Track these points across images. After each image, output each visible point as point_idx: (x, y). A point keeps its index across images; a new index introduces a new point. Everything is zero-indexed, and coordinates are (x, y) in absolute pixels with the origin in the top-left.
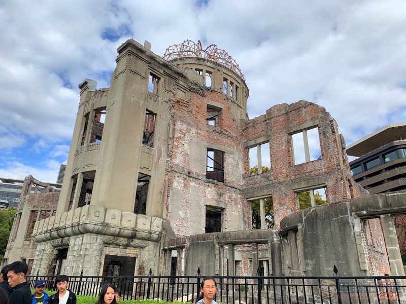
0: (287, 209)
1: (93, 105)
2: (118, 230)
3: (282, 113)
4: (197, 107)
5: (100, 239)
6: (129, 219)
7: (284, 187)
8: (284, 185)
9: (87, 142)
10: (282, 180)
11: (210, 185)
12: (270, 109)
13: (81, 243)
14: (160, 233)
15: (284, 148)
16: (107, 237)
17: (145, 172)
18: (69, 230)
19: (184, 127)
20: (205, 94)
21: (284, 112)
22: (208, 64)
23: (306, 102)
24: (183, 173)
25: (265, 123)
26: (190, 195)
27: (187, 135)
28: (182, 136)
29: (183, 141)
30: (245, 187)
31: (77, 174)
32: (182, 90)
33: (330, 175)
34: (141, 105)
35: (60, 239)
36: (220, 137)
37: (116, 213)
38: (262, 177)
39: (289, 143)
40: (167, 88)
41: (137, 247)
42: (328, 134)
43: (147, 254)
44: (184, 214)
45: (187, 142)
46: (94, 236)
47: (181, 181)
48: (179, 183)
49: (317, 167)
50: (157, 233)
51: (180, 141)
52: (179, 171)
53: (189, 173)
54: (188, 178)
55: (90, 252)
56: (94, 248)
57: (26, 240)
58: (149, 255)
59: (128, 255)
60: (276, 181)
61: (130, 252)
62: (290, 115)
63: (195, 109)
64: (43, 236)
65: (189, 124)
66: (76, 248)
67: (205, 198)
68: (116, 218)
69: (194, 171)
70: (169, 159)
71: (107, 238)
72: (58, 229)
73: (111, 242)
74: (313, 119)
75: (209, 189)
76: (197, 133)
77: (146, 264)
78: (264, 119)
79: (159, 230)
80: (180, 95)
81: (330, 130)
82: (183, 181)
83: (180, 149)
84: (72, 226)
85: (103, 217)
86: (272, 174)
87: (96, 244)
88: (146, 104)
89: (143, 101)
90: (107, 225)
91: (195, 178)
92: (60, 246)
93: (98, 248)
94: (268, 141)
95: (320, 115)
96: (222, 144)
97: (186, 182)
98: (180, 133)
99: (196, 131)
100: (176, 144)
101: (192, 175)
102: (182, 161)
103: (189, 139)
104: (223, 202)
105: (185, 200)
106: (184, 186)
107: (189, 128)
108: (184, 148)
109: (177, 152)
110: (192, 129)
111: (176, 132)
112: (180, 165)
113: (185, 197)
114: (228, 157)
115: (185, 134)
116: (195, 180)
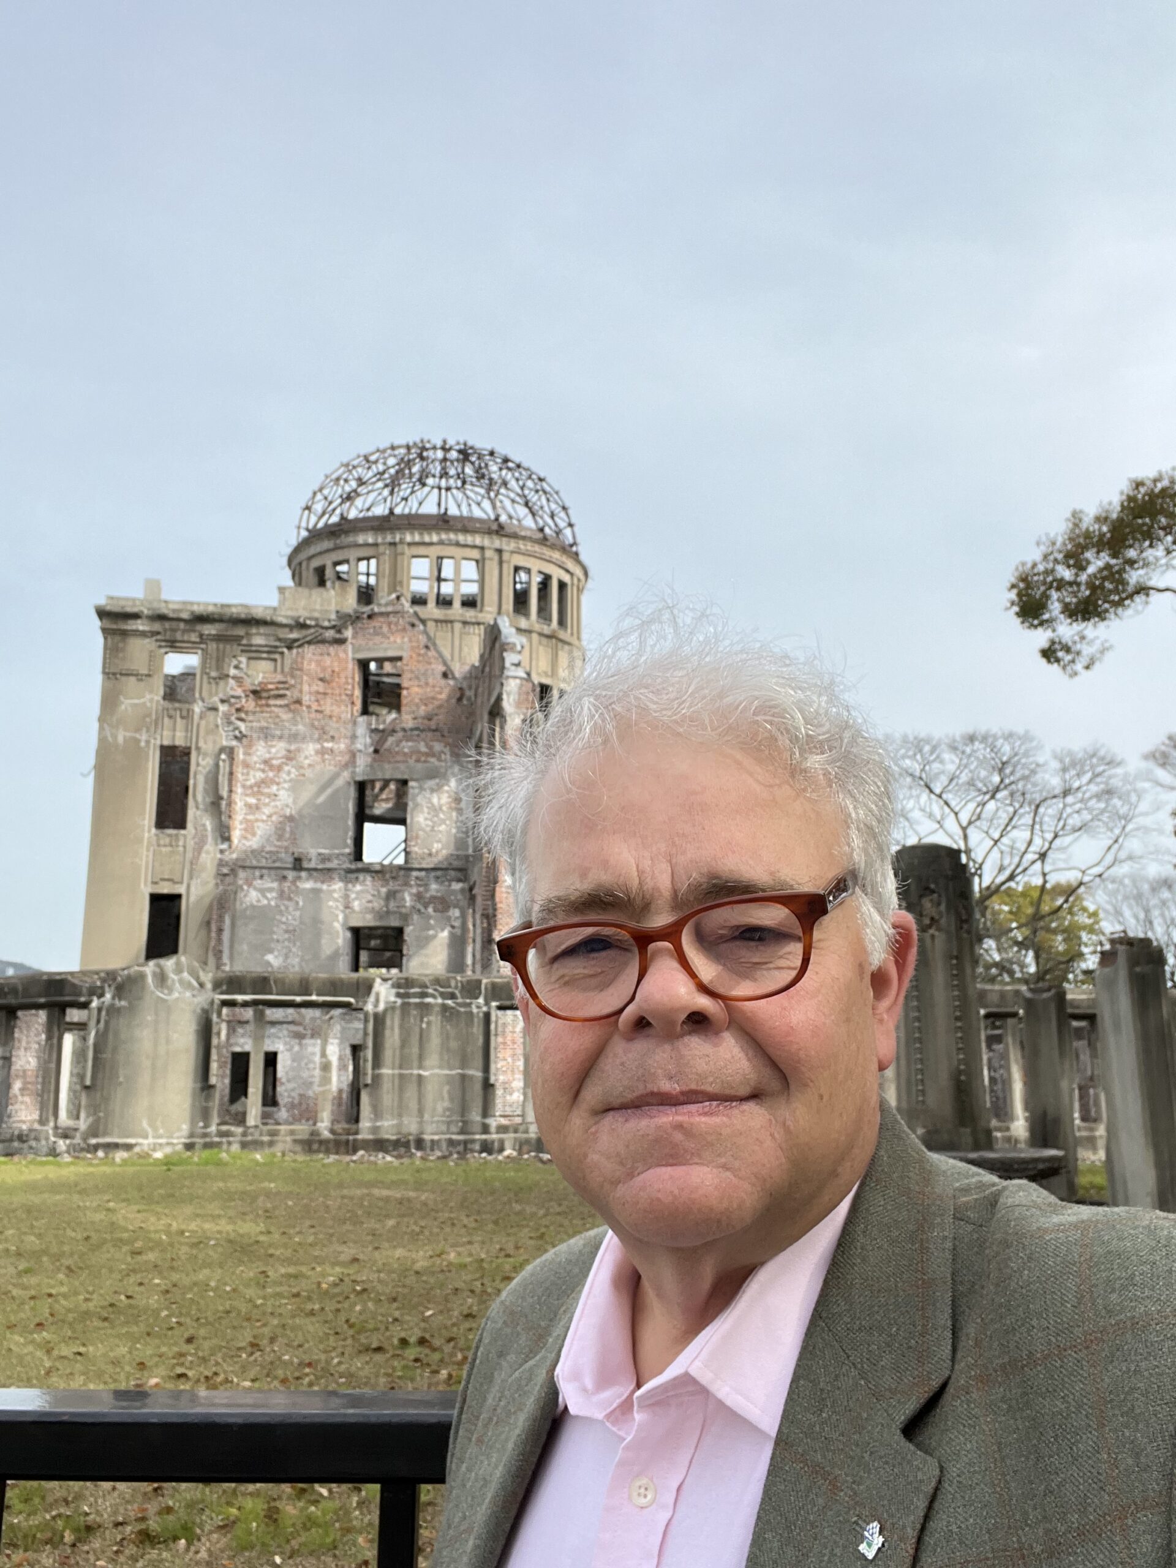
4: (321, 680)
11: (361, 876)
17: (165, 889)
19: (279, 748)
20: (348, 633)
24: (277, 864)
26: (298, 913)
27: (286, 768)
28: (271, 774)
29: (274, 788)
32: (264, 655)
34: (143, 744)
40: (214, 674)
44: (281, 959)
45: (286, 785)
47: (269, 885)
48: (262, 891)
51: (266, 790)
52: (263, 863)
53: (296, 861)
54: (291, 875)
63: (315, 688)
65: (294, 737)
67: (348, 911)
69: (313, 852)
70: (224, 846)
75: (358, 887)
76: (322, 752)
80: (261, 672)
82: (275, 885)
83: (267, 811)
88: (157, 736)
89: (147, 732)
91: (316, 870)
96: (399, 758)
97: (287, 884)
98: (263, 771)
99: (318, 746)
100: (252, 801)
101: (305, 865)
102: (273, 839)
103: (293, 776)
104: (395, 913)
105: (284, 927)
106: (281, 895)
107: (293, 747)
108: (278, 803)
109: (257, 820)
110: (304, 746)
111: (252, 773)
112: (268, 849)
113: (284, 919)
114: (417, 791)
115: (279, 769)
116: (315, 874)
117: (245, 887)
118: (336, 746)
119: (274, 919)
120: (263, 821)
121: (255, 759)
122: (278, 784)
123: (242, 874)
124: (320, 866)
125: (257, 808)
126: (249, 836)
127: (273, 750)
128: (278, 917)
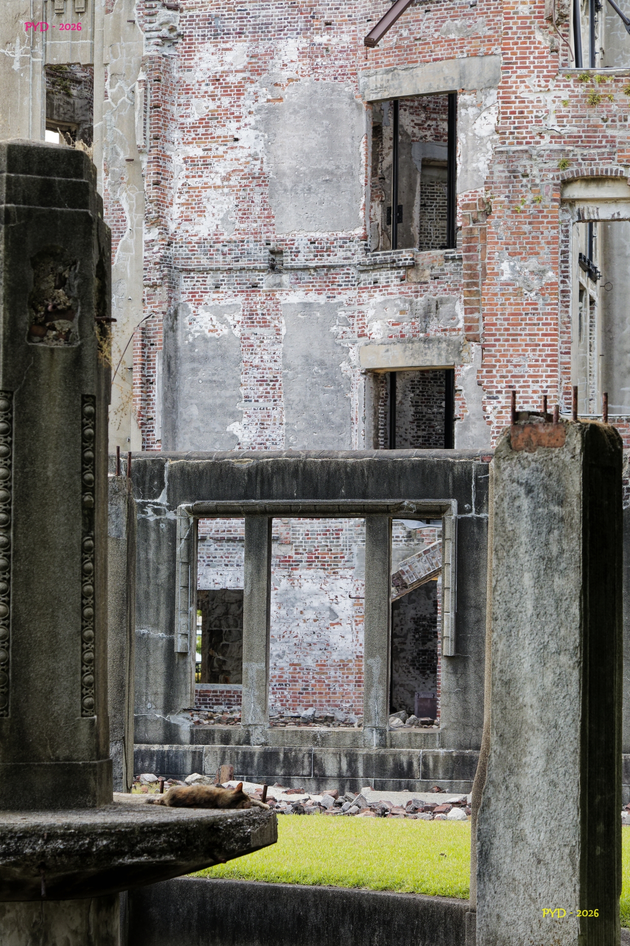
11: (382, 276)
24: (242, 263)
26: (279, 349)
27: (251, 88)
28: (226, 101)
29: (233, 125)
34: (16, 66)
44: (253, 429)
45: (251, 120)
47: (229, 301)
48: (219, 313)
51: (219, 132)
52: (220, 261)
53: (274, 255)
54: (267, 280)
65: (262, 30)
67: (362, 341)
69: (301, 241)
70: (154, 233)
75: (378, 297)
76: (310, 53)
82: (240, 299)
83: (221, 168)
88: (38, 49)
89: (22, 43)
91: (306, 269)
96: (440, 52)
97: (259, 298)
98: (213, 97)
99: (304, 43)
100: (196, 151)
101: (288, 261)
102: (234, 216)
103: (262, 100)
104: (439, 341)
105: (257, 374)
106: (251, 318)
107: (261, 50)
108: (241, 154)
109: (206, 187)
110: (281, 44)
111: (193, 101)
112: (225, 237)
113: (256, 362)
114: (472, 111)
115: (240, 91)
116: (305, 276)
117: (191, 306)
118: (334, 41)
119: (241, 360)
120: (216, 187)
121: (199, 76)
122: (238, 118)
123: (185, 284)
124: (313, 264)
125: (206, 165)
126: (194, 216)
127: (229, 57)
128: (246, 357)
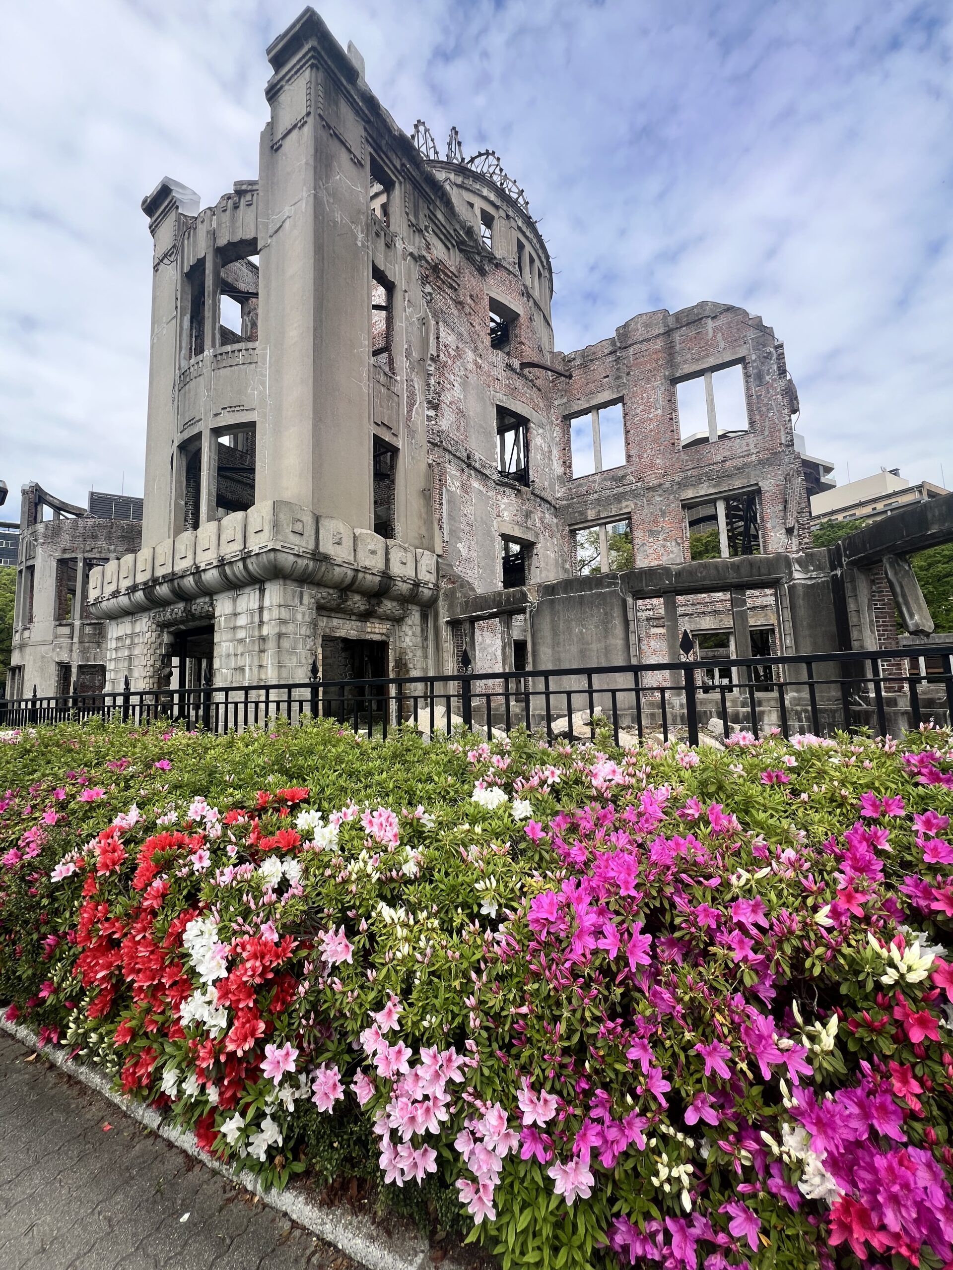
0: (665, 540)
1: (213, 235)
2: (350, 574)
3: (657, 332)
4: (471, 296)
5: (309, 597)
6: (371, 547)
7: (660, 496)
8: (660, 492)
9: (213, 345)
10: (654, 482)
11: (508, 491)
12: (626, 326)
13: (256, 606)
14: (437, 586)
15: (659, 412)
16: (323, 593)
17: (387, 437)
18: (211, 576)
19: (452, 339)
20: (486, 267)
21: (662, 331)
22: (485, 192)
23: (716, 305)
24: (458, 455)
25: (611, 358)
26: (473, 509)
27: (458, 363)
28: (450, 362)
29: (452, 377)
30: (564, 502)
31: (199, 436)
32: (442, 237)
33: (770, 465)
35: (181, 606)
36: (519, 383)
37: (342, 531)
38: (605, 480)
39: (671, 400)
40: (412, 219)
41: (388, 619)
42: (767, 378)
43: (410, 633)
44: (467, 550)
46: (292, 587)
47: (455, 473)
48: (452, 476)
49: (739, 451)
50: (431, 586)
51: (447, 375)
52: (449, 447)
53: (469, 457)
54: (466, 470)
55: (290, 628)
56: (299, 617)
57: (60, 625)
58: (414, 635)
59: (368, 637)
60: (639, 484)
61: (375, 630)
62: (677, 337)
63: (469, 301)
64: (123, 600)
65: (460, 336)
66: (242, 621)
67: (499, 519)
68: (344, 541)
69: (477, 457)
70: (432, 413)
71: (325, 594)
72: (171, 578)
73: (334, 604)
74: (733, 342)
75: (506, 500)
76: (476, 363)
77: (411, 655)
78: (611, 348)
79: (432, 578)
80: (438, 251)
81: (775, 367)
82: (458, 474)
83: (449, 396)
84: (222, 564)
85: (313, 537)
86: (629, 471)
87: (301, 609)
88: (370, 245)
89: (362, 232)
90: (326, 558)
91: (480, 472)
92: (182, 622)
93: (307, 619)
94: (620, 400)
95: (751, 334)
96: (524, 400)
97: (465, 477)
98: (445, 354)
99: (474, 357)
101: (474, 464)
102: (454, 427)
103: (462, 373)
104: (531, 529)
105: (466, 519)
106: (462, 486)
107: (460, 345)
108: (455, 394)
109: (444, 402)
110: (466, 350)
112: (452, 436)
113: (466, 512)
115: (454, 360)
116: (479, 476)
118: (483, 365)
119: (461, 508)
120: (447, 405)
122: (454, 375)
125: (444, 390)
127: (449, 338)
